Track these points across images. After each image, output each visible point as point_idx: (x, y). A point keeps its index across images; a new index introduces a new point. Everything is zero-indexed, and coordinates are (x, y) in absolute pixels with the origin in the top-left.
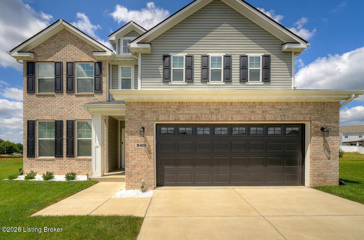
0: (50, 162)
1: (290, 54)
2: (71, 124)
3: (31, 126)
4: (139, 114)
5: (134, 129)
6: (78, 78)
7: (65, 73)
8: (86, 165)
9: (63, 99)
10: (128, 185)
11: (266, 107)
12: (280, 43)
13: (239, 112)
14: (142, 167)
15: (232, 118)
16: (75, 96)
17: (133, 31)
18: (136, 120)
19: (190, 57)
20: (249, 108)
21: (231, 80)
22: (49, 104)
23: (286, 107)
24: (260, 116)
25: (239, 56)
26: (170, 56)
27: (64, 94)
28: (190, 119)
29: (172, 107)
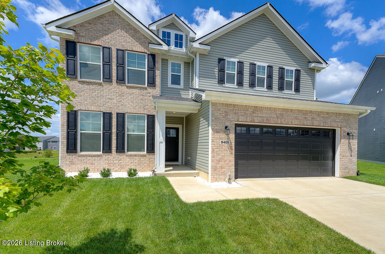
0: (96, 158)
1: (314, 71)
2: (121, 117)
3: (72, 117)
4: (223, 115)
5: (219, 128)
6: (129, 68)
7: (114, 60)
8: (137, 161)
9: (112, 89)
10: (214, 178)
11: (314, 115)
12: (307, 61)
13: (296, 118)
14: (225, 161)
15: (292, 122)
16: (126, 87)
17: (173, 23)
18: (221, 120)
19: (241, 63)
20: (303, 115)
21: (272, 88)
22: (95, 93)
23: (327, 116)
24: (310, 121)
25: (278, 67)
26: (224, 60)
27: (114, 84)
28: (262, 121)
29: (249, 110)
